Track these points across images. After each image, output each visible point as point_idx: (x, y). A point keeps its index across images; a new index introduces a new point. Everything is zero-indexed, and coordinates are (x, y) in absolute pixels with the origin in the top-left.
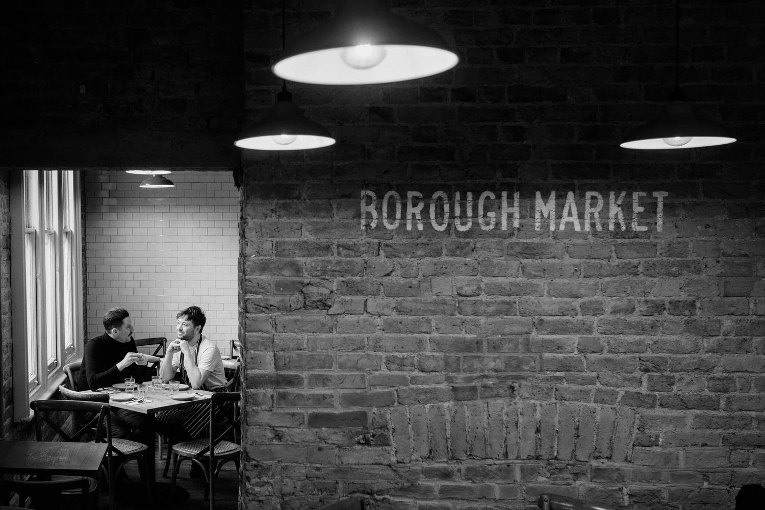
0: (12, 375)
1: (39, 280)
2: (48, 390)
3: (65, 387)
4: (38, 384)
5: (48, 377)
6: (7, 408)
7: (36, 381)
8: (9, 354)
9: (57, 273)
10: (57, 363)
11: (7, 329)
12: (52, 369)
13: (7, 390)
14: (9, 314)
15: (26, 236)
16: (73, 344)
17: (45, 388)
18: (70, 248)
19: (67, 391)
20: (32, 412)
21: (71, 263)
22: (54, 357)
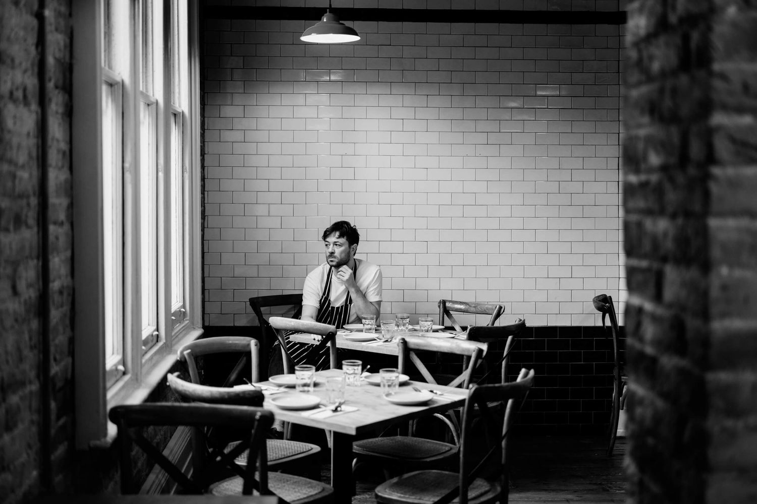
0: (72, 353)
1: (128, 176)
2: (143, 385)
3: (178, 377)
4: (124, 373)
5: (144, 361)
6: (62, 421)
7: (121, 368)
8: (66, 308)
9: (161, 175)
10: (158, 336)
11: (63, 258)
12: (149, 345)
13: (59, 384)
14: (67, 227)
15: (104, 89)
16: (184, 306)
17: (137, 381)
18: (180, 142)
19: (182, 386)
20: (112, 429)
21: (181, 167)
22: (153, 326)
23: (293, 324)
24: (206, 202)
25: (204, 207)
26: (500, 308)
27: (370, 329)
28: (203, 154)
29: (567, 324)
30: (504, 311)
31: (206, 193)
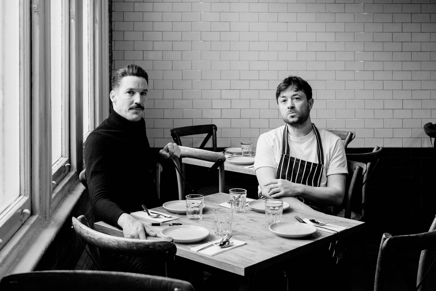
2: (52, 222)
4: (32, 214)
5: (53, 195)
7: (28, 210)
9: (73, 21)
10: (70, 167)
17: (45, 220)
21: (93, 19)
22: (65, 157)
23: (187, 151)
24: (113, 49)
25: (112, 53)
26: (352, 134)
27: (248, 153)
28: (110, 11)
29: (399, 145)
30: (354, 137)
31: (113, 42)
